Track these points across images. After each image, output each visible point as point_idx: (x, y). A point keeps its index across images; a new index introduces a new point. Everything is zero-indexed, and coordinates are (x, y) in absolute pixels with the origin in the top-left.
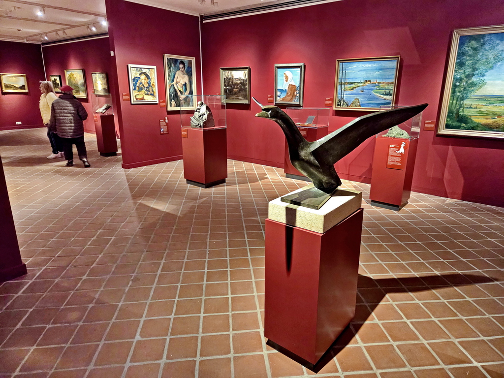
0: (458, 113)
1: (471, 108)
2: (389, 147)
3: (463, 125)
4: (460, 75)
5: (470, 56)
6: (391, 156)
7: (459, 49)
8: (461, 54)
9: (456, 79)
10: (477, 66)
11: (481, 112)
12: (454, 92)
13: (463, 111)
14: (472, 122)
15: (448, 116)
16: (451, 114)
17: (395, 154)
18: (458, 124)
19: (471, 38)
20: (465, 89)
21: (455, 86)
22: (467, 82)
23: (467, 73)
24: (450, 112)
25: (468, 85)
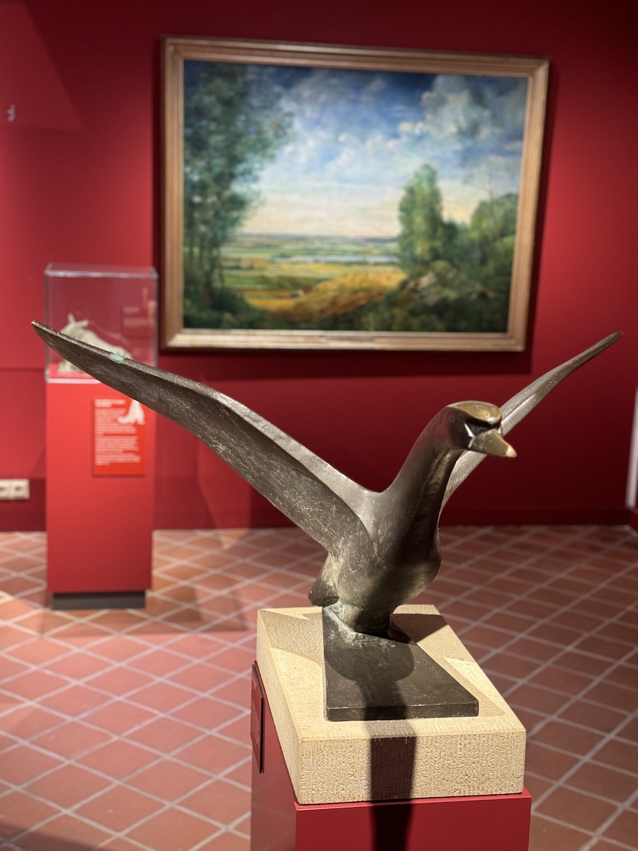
0: (208, 284)
1: (238, 268)
2: (93, 407)
3: (228, 316)
4: (200, 173)
5: (215, 119)
6: (106, 435)
7: (187, 97)
8: (193, 114)
9: (191, 187)
10: (239, 149)
11: (264, 280)
12: (190, 224)
13: (221, 278)
14: (248, 308)
15: (187, 294)
16: (192, 288)
17: (115, 429)
18: (214, 315)
19: (213, 69)
20: (217, 214)
21: (190, 206)
22: (219, 195)
23: (217, 170)
24: (189, 281)
25: (223, 203)
